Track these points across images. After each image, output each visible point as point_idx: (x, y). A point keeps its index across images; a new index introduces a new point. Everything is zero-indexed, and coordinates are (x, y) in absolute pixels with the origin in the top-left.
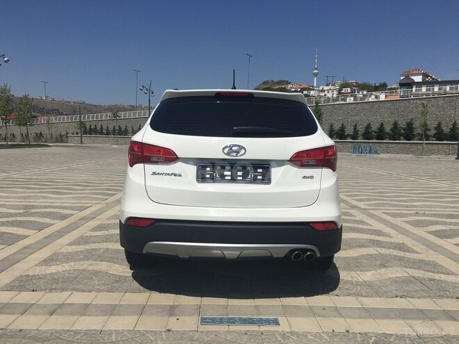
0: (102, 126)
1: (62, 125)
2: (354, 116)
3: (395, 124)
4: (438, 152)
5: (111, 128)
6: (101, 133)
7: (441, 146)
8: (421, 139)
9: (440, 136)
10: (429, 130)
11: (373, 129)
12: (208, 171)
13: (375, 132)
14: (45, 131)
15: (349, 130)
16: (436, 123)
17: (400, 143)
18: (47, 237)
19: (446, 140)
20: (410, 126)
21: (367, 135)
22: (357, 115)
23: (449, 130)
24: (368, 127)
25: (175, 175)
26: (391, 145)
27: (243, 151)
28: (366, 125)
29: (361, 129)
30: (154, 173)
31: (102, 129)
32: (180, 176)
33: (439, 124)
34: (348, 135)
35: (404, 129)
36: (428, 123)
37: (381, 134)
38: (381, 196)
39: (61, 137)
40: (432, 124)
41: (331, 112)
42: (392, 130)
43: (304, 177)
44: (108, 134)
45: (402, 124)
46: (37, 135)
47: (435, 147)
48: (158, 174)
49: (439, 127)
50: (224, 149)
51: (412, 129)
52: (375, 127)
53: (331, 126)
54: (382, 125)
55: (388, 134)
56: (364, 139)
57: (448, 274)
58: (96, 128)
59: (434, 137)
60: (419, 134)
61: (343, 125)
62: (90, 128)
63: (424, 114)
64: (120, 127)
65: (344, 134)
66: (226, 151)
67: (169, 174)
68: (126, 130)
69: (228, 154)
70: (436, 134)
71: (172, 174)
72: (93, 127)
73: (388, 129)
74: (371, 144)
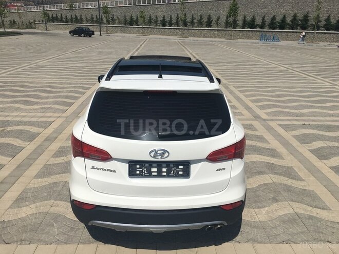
0: (62, 15)
1: (30, 14)
2: (263, 8)
3: (295, 16)
4: (325, 40)
5: (69, 17)
6: (62, 21)
7: (328, 35)
8: (313, 29)
9: (328, 26)
10: (320, 21)
11: (277, 20)
12: (138, 168)
13: (279, 23)
14: (17, 19)
15: (258, 21)
16: (327, 15)
17: (297, 32)
18: (18, 167)
19: (333, 30)
20: (306, 18)
21: (272, 25)
22: (265, 8)
23: (335, 22)
24: (274, 18)
25: (111, 171)
26: (290, 34)
27: (166, 154)
28: (272, 16)
29: (268, 20)
30: (93, 168)
31: (62, 17)
32: (114, 171)
33: (329, 17)
34: (257, 25)
35: (301, 21)
36: (321, 15)
37: (283, 25)
38: (278, 101)
39: (30, 23)
40: (323, 17)
41: (245, 5)
42: (292, 21)
43: (218, 170)
44: (67, 22)
45: (300, 16)
46: (11, 23)
47: (323, 36)
48: (97, 168)
49: (328, 19)
50: (150, 153)
51: (308, 20)
52: (278, 19)
53: (245, 17)
54: (284, 17)
55: (288, 24)
56: (270, 28)
57: (323, 209)
58: (57, 17)
59: (323, 27)
60: (312, 25)
61: (254, 16)
62: (52, 17)
63: (318, 9)
64: (76, 16)
65: (254, 24)
66: (152, 154)
67: (105, 170)
68: (81, 18)
69: (154, 157)
70: (325, 25)
71: (108, 170)
72: (54, 16)
73: (289, 20)
74: (274, 33)
